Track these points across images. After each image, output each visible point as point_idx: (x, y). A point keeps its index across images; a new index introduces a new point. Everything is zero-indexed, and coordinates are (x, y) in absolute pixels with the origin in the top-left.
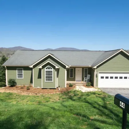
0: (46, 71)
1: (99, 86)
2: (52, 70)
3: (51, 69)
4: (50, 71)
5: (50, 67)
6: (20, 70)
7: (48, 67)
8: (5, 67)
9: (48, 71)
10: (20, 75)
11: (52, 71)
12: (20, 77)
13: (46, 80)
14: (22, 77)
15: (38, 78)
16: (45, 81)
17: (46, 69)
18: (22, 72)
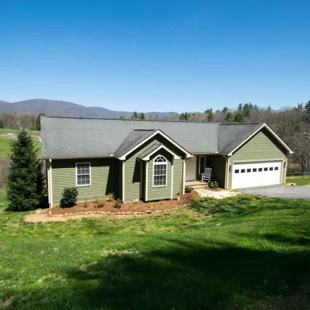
0: (155, 166)
1: (233, 187)
2: (167, 163)
3: (165, 161)
4: (162, 165)
5: (162, 158)
6: (83, 166)
7: (159, 158)
8: (50, 160)
9: (159, 166)
10: (84, 178)
11: (165, 165)
12: (84, 183)
13: (155, 184)
14: (88, 182)
15: (133, 182)
16: (153, 186)
17: (156, 161)
18: (88, 171)
